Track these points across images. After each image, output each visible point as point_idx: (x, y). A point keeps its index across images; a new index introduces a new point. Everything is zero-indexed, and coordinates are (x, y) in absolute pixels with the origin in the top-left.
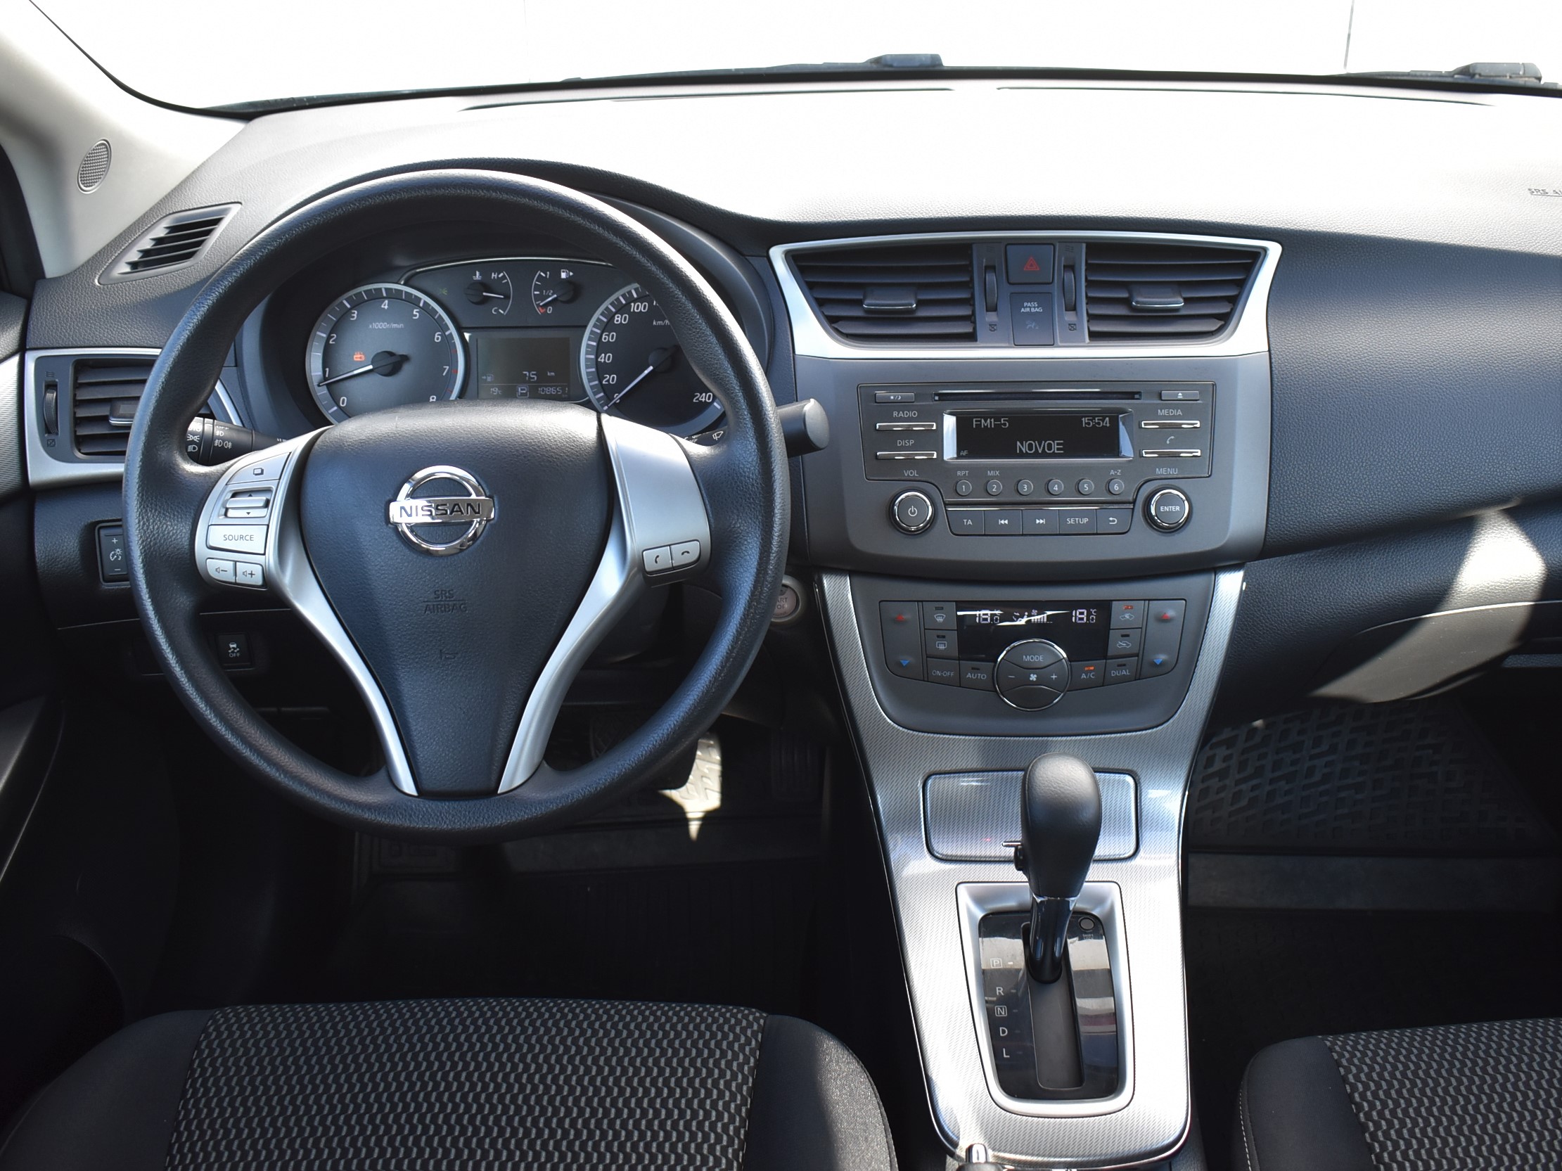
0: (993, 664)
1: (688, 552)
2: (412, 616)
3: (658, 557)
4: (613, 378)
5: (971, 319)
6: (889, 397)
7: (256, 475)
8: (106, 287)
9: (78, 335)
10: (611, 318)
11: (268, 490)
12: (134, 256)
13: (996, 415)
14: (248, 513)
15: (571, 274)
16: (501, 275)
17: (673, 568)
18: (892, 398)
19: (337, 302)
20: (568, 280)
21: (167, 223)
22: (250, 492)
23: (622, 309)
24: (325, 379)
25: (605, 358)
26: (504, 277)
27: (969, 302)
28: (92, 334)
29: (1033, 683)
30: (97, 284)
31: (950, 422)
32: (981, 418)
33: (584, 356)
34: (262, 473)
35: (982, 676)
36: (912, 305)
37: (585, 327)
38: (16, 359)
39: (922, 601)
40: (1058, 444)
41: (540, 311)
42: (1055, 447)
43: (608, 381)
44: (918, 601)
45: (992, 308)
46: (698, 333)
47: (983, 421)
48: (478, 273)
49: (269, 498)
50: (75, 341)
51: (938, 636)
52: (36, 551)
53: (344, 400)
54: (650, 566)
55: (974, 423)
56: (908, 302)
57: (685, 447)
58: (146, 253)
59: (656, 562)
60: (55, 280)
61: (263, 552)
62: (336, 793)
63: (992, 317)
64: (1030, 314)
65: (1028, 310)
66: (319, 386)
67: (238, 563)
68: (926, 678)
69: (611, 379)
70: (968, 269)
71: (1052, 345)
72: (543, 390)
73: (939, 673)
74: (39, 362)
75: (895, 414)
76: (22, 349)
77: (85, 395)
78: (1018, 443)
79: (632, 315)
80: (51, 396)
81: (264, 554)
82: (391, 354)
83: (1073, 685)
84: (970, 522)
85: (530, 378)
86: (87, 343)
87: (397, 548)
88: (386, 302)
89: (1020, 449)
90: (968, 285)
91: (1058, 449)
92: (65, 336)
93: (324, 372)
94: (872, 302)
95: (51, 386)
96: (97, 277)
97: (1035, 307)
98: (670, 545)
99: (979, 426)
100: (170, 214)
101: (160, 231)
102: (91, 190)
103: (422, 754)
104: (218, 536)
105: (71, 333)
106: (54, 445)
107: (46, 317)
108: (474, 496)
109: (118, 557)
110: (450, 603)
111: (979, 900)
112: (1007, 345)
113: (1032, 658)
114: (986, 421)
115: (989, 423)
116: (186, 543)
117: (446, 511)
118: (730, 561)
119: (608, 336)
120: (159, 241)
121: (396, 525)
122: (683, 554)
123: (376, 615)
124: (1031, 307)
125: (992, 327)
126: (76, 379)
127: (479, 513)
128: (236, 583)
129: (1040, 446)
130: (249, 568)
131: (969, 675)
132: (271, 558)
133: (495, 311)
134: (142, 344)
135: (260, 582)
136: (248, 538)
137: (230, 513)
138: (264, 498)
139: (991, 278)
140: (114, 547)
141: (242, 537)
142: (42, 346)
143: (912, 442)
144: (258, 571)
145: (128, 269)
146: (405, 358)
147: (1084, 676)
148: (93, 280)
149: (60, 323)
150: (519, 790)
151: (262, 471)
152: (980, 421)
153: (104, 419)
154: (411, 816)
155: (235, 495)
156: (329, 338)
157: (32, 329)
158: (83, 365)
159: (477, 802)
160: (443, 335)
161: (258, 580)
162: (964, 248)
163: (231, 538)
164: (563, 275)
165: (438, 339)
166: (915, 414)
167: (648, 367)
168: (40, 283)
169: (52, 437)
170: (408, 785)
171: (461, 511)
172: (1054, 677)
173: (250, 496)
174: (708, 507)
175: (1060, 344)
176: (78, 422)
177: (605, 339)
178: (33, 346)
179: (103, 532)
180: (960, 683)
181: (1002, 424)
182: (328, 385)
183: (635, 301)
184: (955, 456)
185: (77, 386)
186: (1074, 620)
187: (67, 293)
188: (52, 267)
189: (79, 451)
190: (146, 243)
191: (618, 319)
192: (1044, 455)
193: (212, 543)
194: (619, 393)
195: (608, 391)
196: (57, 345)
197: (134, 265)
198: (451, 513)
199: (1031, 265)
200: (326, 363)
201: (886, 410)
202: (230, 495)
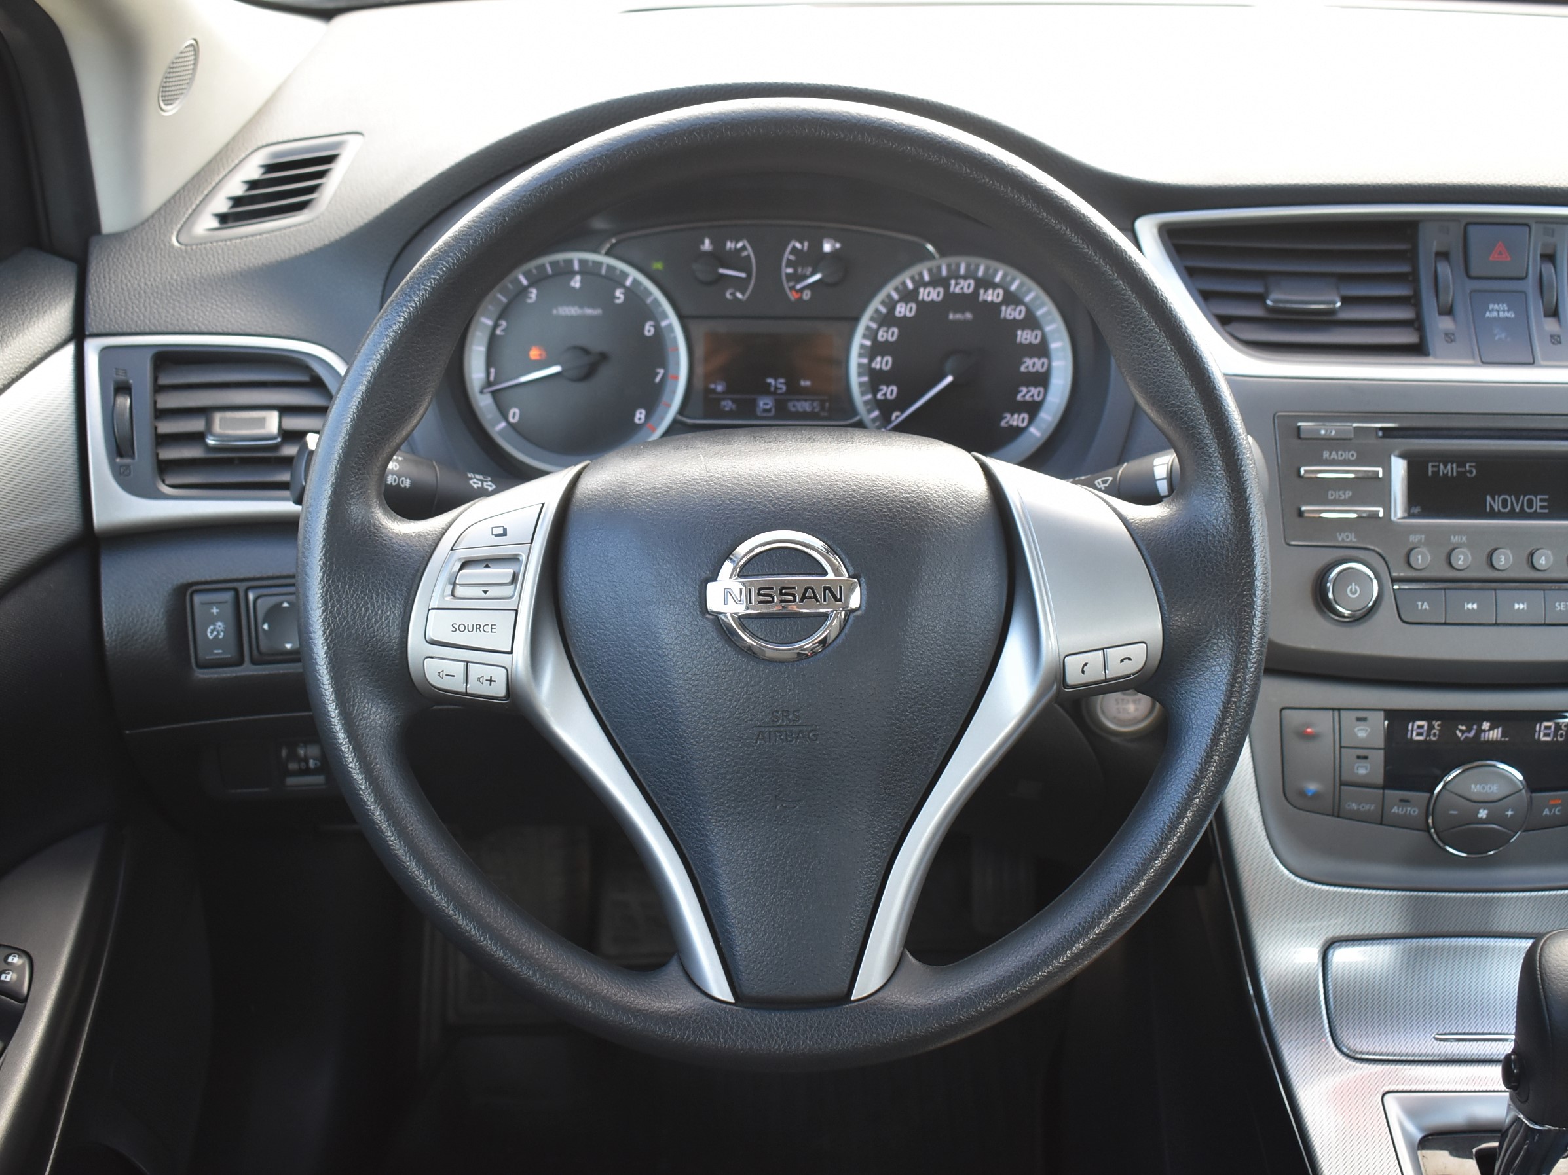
0: (1428, 795)
1: (1130, 659)
2: (736, 746)
3: (1086, 664)
4: (892, 391)
5: (1416, 324)
6: (1319, 431)
7: (496, 536)
8: (189, 248)
9: (157, 316)
10: (891, 305)
11: (515, 559)
12: (221, 204)
13: (1460, 458)
14: (485, 592)
15: (838, 246)
16: (740, 245)
17: (1106, 680)
18: (1323, 432)
19: (511, 276)
20: (834, 254)
21: (261, 158)
22: (487, 562)
23: (908, 296)
24: (489, 384)
25: (883, 363)
26: (744, 248)
27: (1413, 301)
28: (177, 316)
29: (1482, 821)
30: (176, 244)
31: (1399, 467)
32: (1439, 462)
33: (855, 360)
34: (505, 534)
35: (1413, 811)
36: (1335, 303)
37: (856, 319)
38: (70, 349)
39: (1339, 710)
40: (1541, 500)
41: (793, 296)
42: (1537, 504)
43: (885, 394)
44: (1333, 709)
45: (1448, 311)
46: (1152, 345)
47: (1442, 466)
48: (707, 241)
49: (517, 570)
50: (154, 325)
51: (1359, 757)
52: (105, 624)
53: (514, 414)
54: (1074, 676)
55: (1430, 469)
56: (1327, 299)
57: (1115, 506)
58: (237, 201)
59: (1083, 672)
60: (118, 236)
61: (509, 650)
62: (614, 998)
63: (1446, 323)
64: (1498, 319)
65: (1495, 314)
66: (482, 392)
67: (470, 664)
68: (1337, 812)
69: (889, 392)
70: (1411, 256)
71: (1532, 363)
72: (794, 406)
73: (1354, 806)
74: (105, 352)
75: (1326, 454)
76: (79, 334)
77: (169, 401)
78: (1489, 498)
79: (922, 305)
80: (124, 402)
81: (511, 652)
82: (585, 351)
83: (1531, 823)
84: (1426, 606)
85: (776, 388)
86: (171, 328)
87: (717, 650)
88: (578, 278)
89: (1491, 506)
90: (1412, 278)
91: (1542, 507)
92: (138, 317)
93: (488, 373)
94: (1279, 297)
95: (123, 388)
96: (175, 233)
97: (1504, 311)
98: (1103, 649)
99: (1436, 473)
100: (263, 147)
101: (252, 170)
102: (171, 110)
103: (742, 945)
104: (440, 626)
105: (147, 314)
106: (129, 474)
107: (109, 290)
108: (831, 576)
109: (219, 633)
110: (794, 729)
111: (1412, 1112)
112: (1471, 362)
113: (1484, 788)
114: (1445, 466)
115: (1450, 470)
116: (395, 635)
117: (795, 598)
118: (1188, 672)
119: (887, 332)
120: (253, 184)
121: (716, 615)
122: (1122, 661)
123: (681, 744)
124: (1499, 311)
125: (1449, 337)
126: (155, 379)
127: (840, 600)
128: (466, 694)
129: (1517, 503)
130: (488, 672)
131: (1395, 810)
132: (520, 657)
133: (731, 294)
134: (248, 331)
135: (502, 692)
136: (488, 628)
137: (460, 591)
138: (512, 571)
139: (1444, 269)
140: (213, 620)
141: (478, 627)
142: (108, 331)
143: (1349, 494)
144: (500, 676)
145: (215, 223)
146: (603, 357)
147: (1546, 812)
148: (170, 238)
149: (130, 299)
150: (880, 994)
151: (505, 530)
152: (1438, 467)
153: (197, 438)
154: (726, 1032)
155: (465, 564)
156: (496, 326)
157: (91, 307)
158: (166, 359)
159: (822, 1012)
160: (657, 327)
161: (498, 689)
162: (1407, 227)
163: (462, 628)
164: (827, 247)
165: (649, 331)
166: (1353, 455)
167: (943, 377)
168: (94, 240)
169: (127, 461)
170: (718, 985)
171: (815, 597)
172: (1510, 813)
173: (487, 566)
174: (1162, 597)
175: (1543, 363)
176: (163, 440)
177: (882, 336)
178: (95, 331)
179: (197, 599)
180: (1382, 819)
181: (1466, 472)
182: (494, 393)
183: (926, 285)
184: (1406, 515)
185: (158, 389)
186: (1536, 737)
187: (135, 256)
188: (111, 217)
189: (163, 481)
190: (235, 187)
191: (901, 310)
192: (1523, 515)
193: (431, 635)
194: (903, 411)
195: (886, 408)
196: (129, 331)
197: (224, 218)
198: (801, 601)
199: (1500, 253)
200: (490, 361)
201: (1316, 449)
202: (459, 565)
